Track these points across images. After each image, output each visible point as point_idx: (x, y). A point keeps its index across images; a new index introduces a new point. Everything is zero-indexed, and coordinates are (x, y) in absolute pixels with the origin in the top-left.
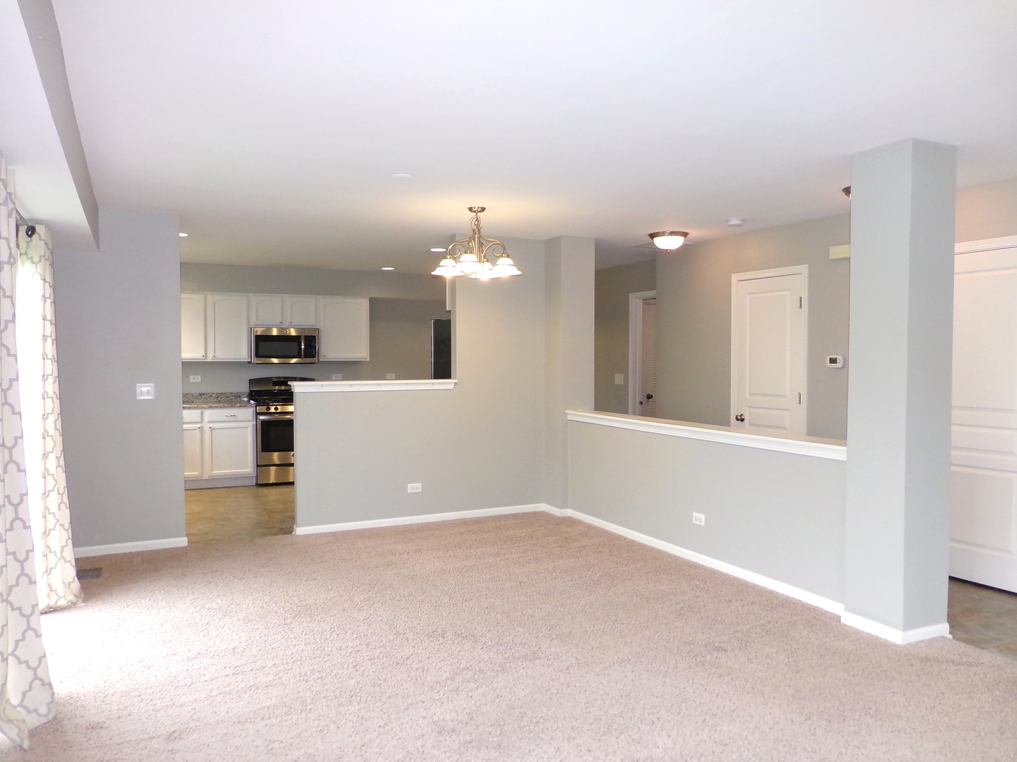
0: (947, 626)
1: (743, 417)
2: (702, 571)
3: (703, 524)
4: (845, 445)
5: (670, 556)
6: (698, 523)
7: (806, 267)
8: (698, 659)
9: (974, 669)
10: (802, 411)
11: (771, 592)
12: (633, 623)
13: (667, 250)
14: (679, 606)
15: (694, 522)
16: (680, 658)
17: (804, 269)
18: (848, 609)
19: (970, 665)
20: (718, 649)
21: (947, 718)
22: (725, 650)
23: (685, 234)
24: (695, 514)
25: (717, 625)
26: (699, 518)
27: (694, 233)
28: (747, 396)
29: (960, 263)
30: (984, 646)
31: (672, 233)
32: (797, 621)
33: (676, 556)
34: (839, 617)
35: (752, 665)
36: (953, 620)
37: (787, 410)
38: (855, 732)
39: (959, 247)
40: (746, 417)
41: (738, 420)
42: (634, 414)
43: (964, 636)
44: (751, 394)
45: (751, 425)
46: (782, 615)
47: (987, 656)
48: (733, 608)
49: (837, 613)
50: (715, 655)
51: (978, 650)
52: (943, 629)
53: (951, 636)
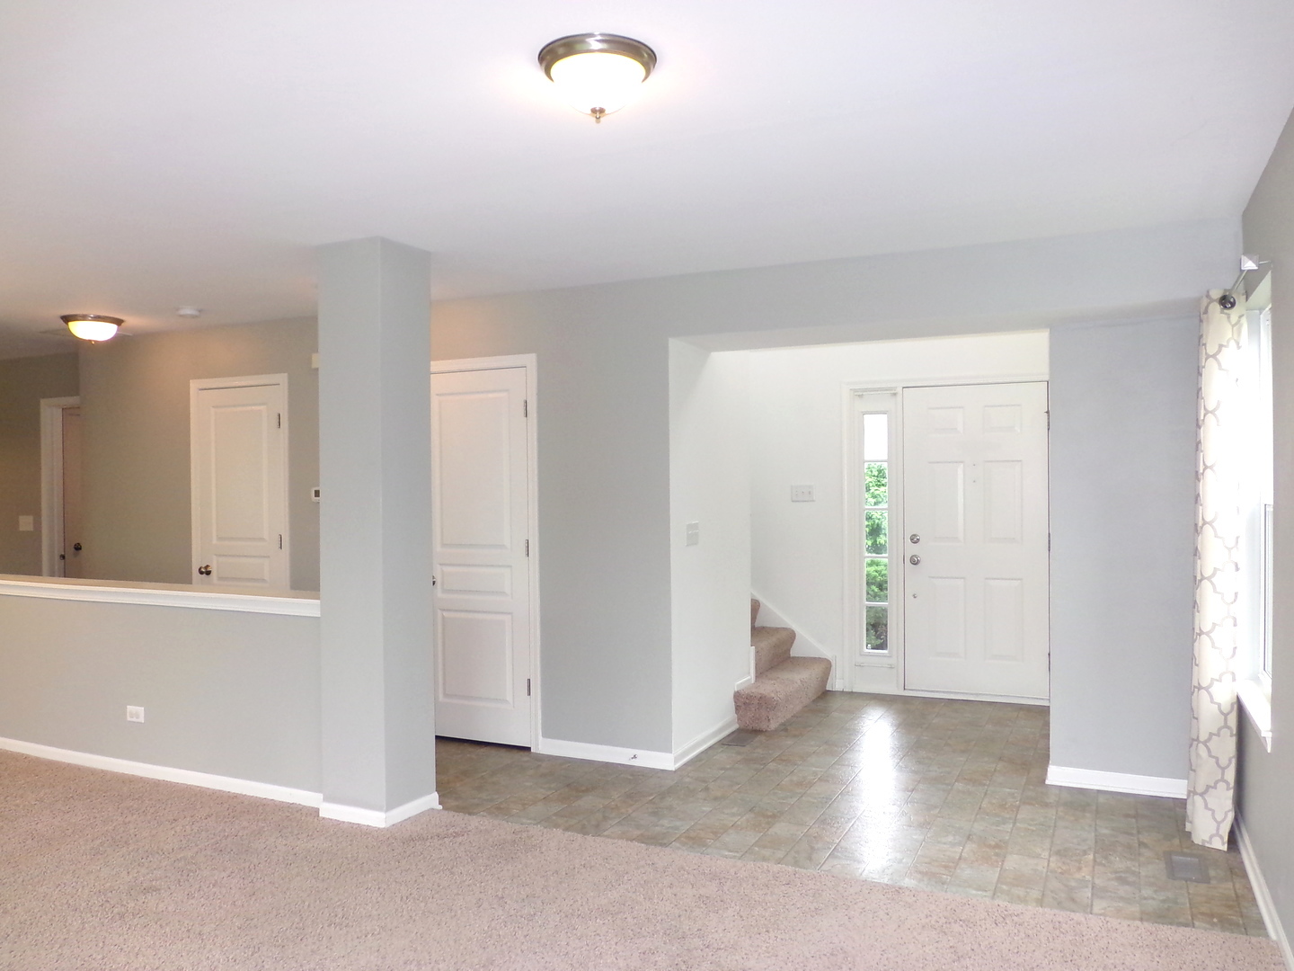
0: (436, 795)
1: (209, 569)
2: (140, 785)
3: (142, 720)
4: (318, 599)
5: (93, 772)
6: (134, 719)
7: (285, 375)
8: (116, 910)
9: (460, 839)
10: (284, 558)
11: (236, 796)
12: (21, 879)
13: (90, 341)
14: (98, 842)
15: (129, 719)
16: (89, 915)
17: (282, 378)
18: (327, 799)
19: (457, 835)
20: (146, 891)
21: (423, 904)
22: (157, 890)
23: (118, 322)
24: (130, 708)
25: (150, 858)
26: (136, 712)
27: (132, 321)
28: (215, 542)
29: (436, 383)
30: (475, 811)
31: (98, 318)
32: (264, 827)
33: (102, 771)
34: (317, 811)
35: (193, 901)
36: (443, 788)
37: (265, 557)
38: (313, 951)
39: (435, 366)
40: (213, 569)
41: (201, 573)
42: (52, 574)
43: (454, 803)
44: (220, 539)
45: (220, 578)
46: (245, 824)
47: (474, 822)
48: (178, 829)
49: (315, 805)
50: (142, 898)
51: (467, 817)
52: (431, 800)
53: (441, 807)
